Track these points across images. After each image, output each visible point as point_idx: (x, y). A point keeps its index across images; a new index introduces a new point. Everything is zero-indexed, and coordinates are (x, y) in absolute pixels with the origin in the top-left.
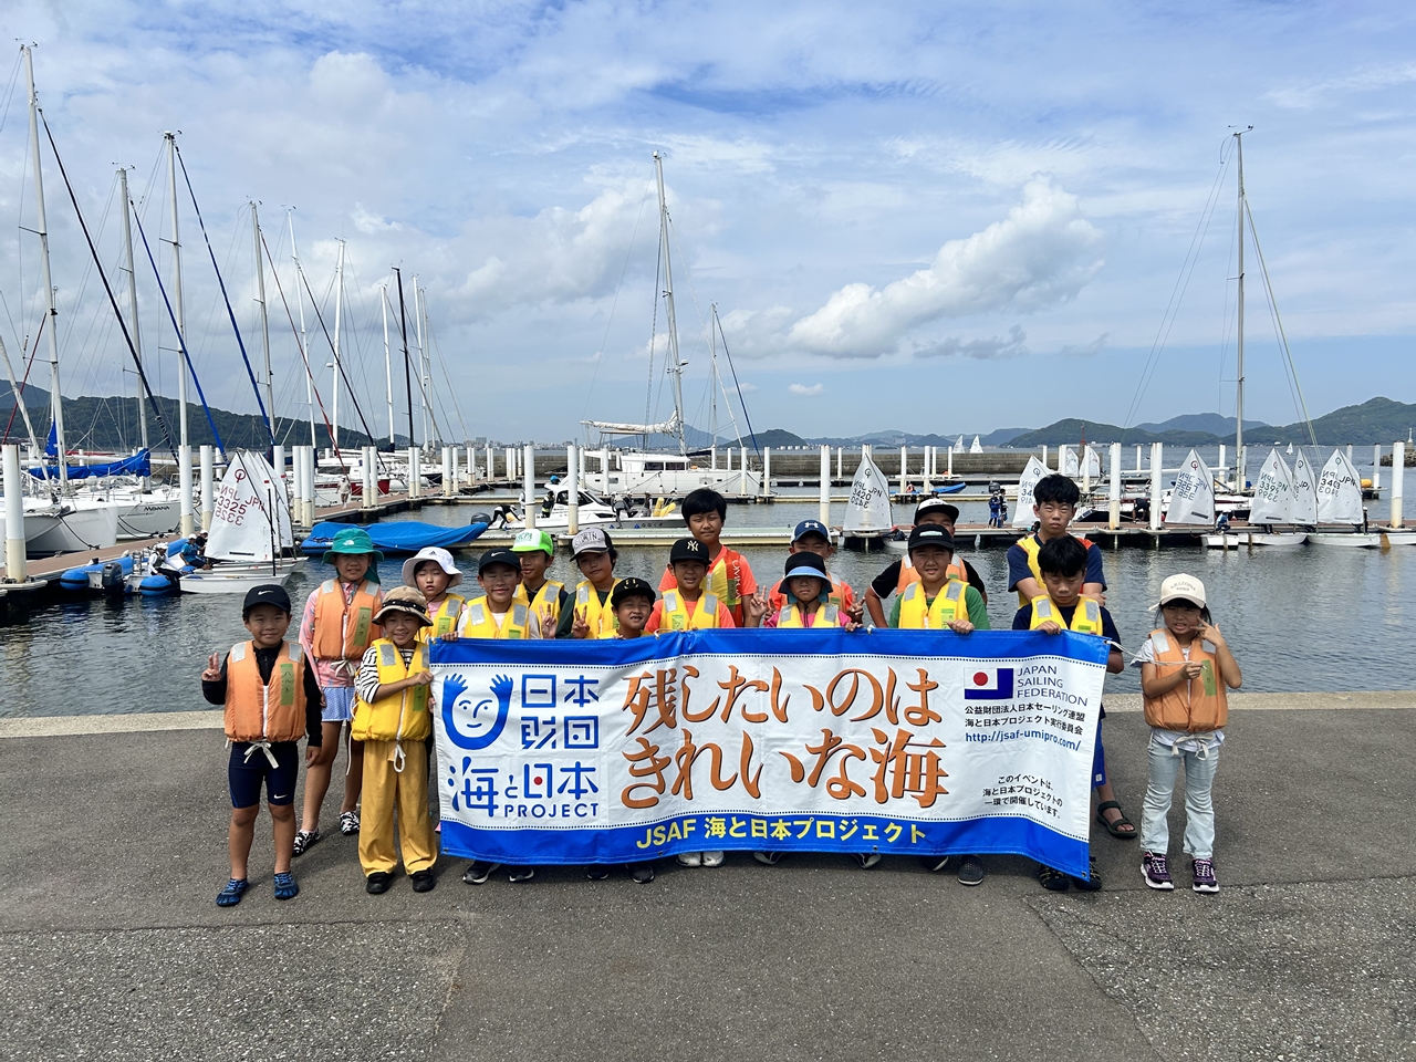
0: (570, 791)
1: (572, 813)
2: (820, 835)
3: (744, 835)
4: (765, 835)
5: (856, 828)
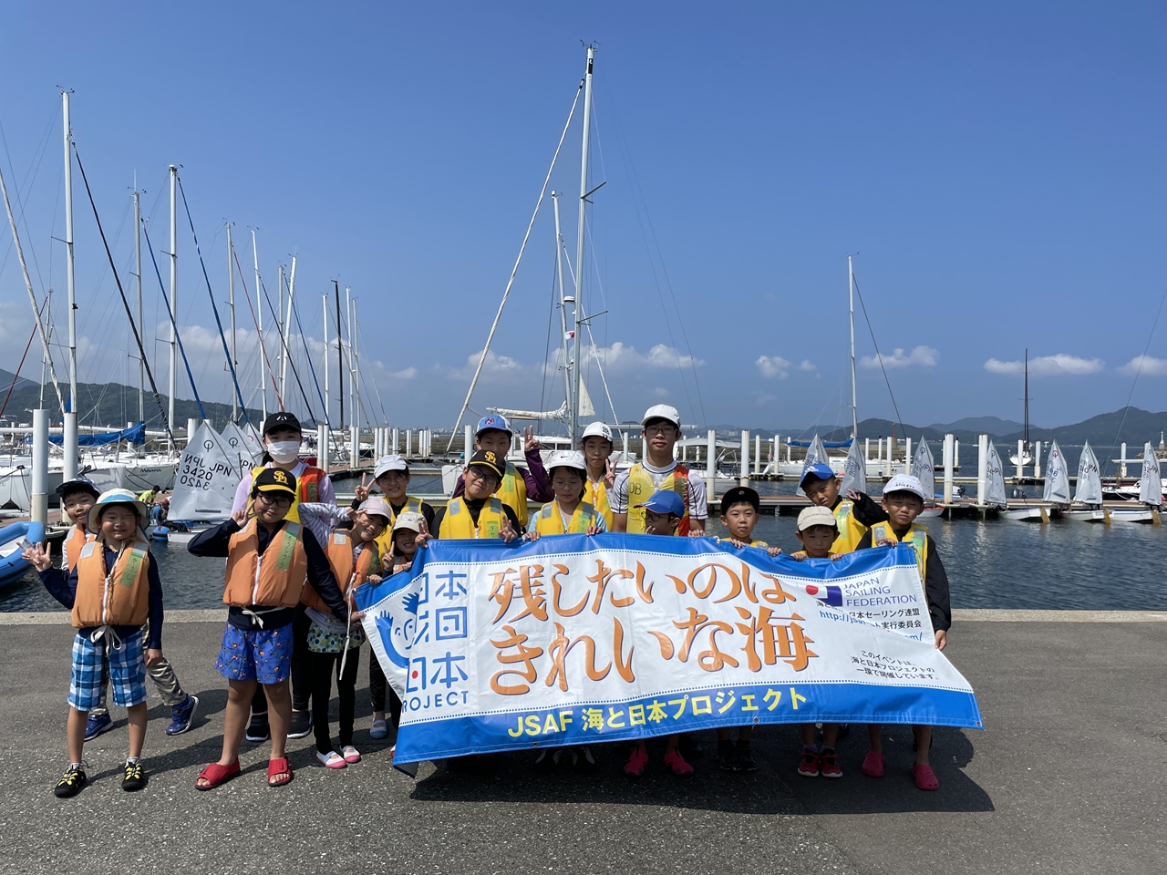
0: (442, 681)
1: (444, 702)
3: (623, 725)
4: (643, 721)
5: (733, 700)
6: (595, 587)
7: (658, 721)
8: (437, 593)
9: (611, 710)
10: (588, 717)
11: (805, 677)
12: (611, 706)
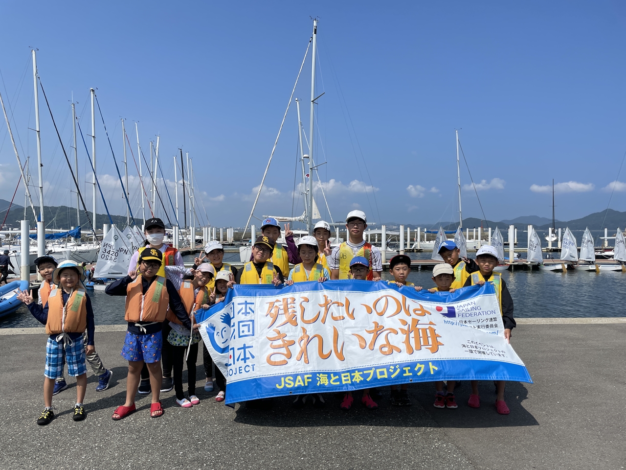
0: (242, 360)
1: (243, 371)
3: (338, 383)
5: (399, 370)
6: (323, 309)
7: (358, 382)
8: (238, 313)
9: (332, 375)
10: (320, 378)
11: (437, 356)
12: (332, 373)
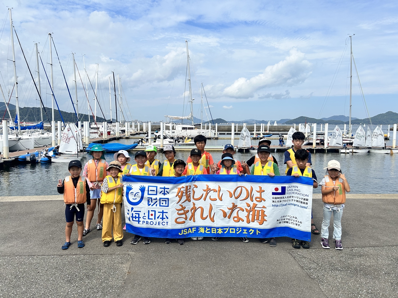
0: (160, 218)
1: (161, 224)
2: (231, 232)
3: (209, 232)
4: (215, 233)
5: (241, 230)
6: (205, 193)
7: (220, 233)
8: (160, 193)
9: (207, 228)
10: (200, 230)
11: (261, 227)
